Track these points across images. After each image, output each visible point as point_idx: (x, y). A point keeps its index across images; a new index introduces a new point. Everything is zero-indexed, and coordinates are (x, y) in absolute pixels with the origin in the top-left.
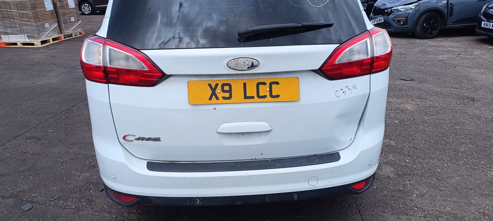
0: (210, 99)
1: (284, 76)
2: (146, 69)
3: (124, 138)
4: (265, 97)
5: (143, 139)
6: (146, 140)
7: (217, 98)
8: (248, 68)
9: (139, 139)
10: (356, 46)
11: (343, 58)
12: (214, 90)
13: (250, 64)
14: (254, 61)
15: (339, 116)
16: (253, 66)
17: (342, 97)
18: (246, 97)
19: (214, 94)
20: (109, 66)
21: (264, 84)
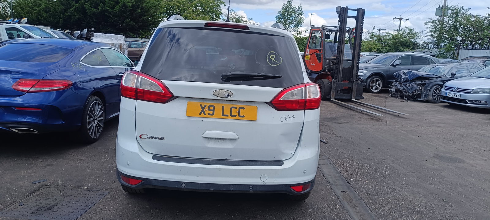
0: (200, 114)
1: (249, 104)
2: (163, 92)
3: (140, 136)
4: (235, 116)
5: (153, 138)
6: (154, 139)
7: (205, 114)
8: (226, 96)
9: (150, 138)
10: (295, 91)
11: (286, 97)
12: (203, 109)
13: (227, 94)
14: (230, 93)
15: (282, 135)
16: (229, 95)
17: (285, 122)
18: (223, 115)
19: (203, 111)
20: (139, 88)
21: (236, 108)
